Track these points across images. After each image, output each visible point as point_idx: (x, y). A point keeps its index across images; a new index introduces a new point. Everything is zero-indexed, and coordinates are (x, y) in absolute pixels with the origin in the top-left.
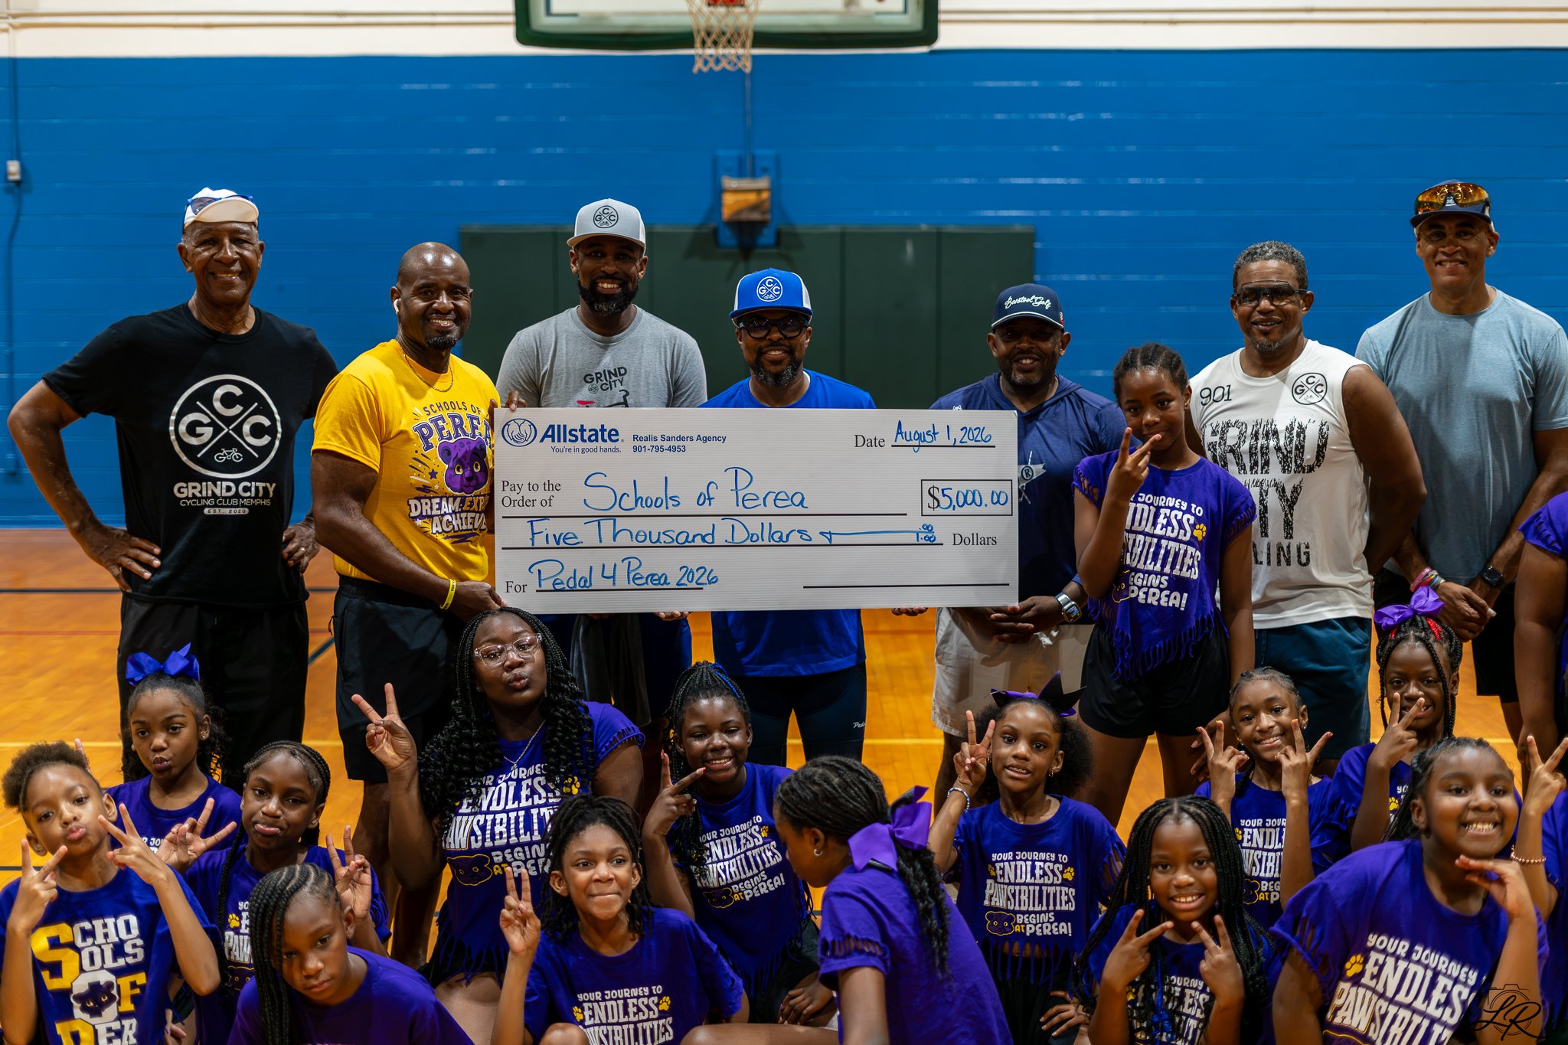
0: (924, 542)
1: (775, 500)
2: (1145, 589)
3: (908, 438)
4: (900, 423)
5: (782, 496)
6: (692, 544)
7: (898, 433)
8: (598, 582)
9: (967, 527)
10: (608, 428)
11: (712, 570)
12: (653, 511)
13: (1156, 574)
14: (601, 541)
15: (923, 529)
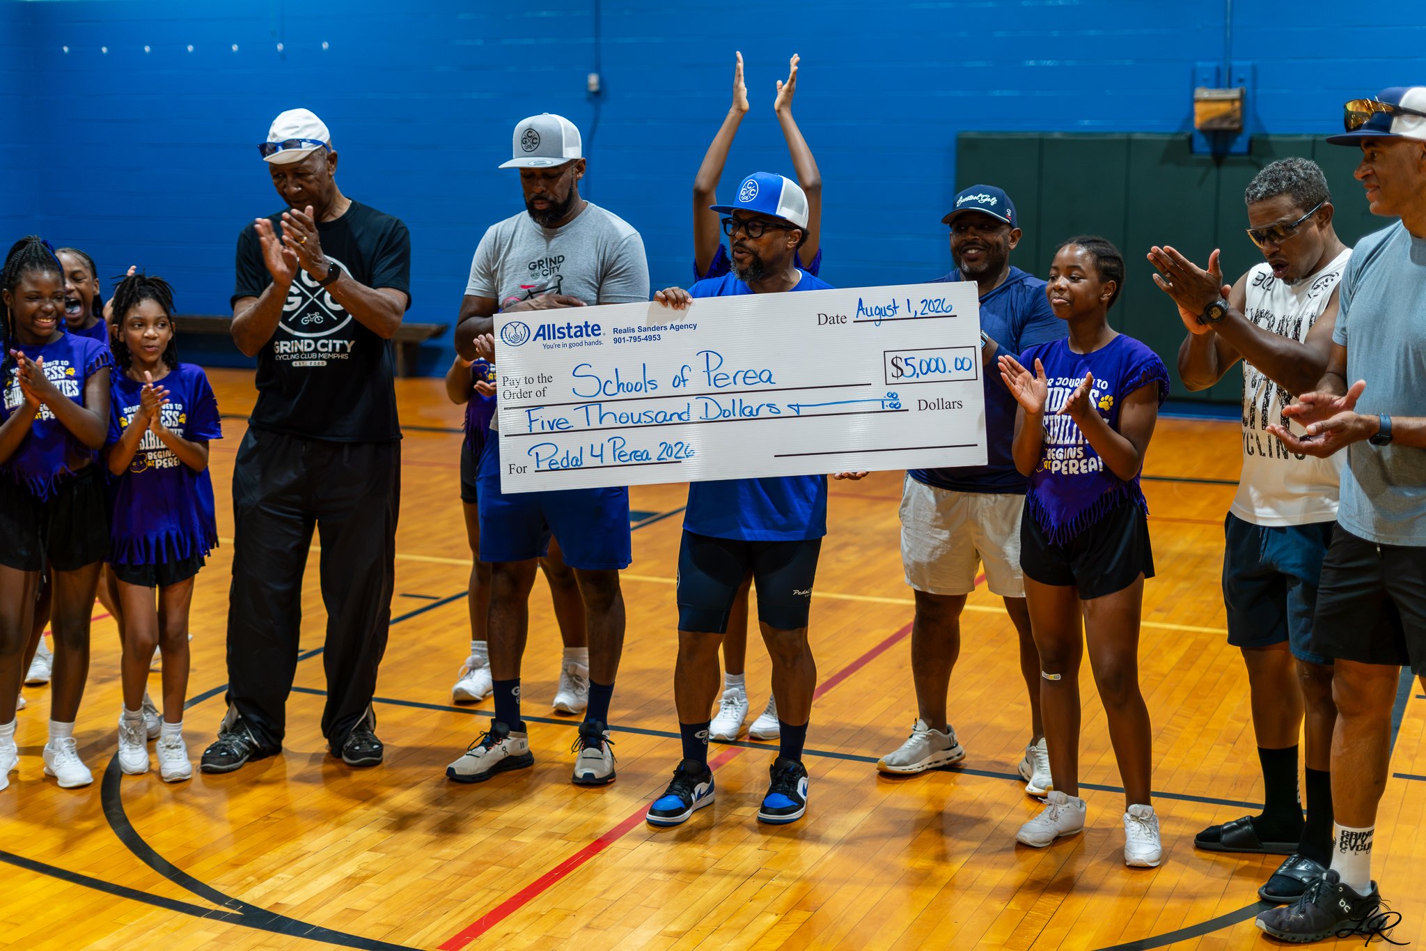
0: (889, 408)
1: (744, 378)
2: (1066, 462)
3: (869, 314)
4: (860, 299)
5: (751, 374)
6: (670, 422)
7: (859, 310)
8: (588, 461)
9: (931, 393)
10: (591, 323)
11: (689, 445)
12: (634, 394)
13: (1073, 446)
14: (589, 425)
15: (887, 398)
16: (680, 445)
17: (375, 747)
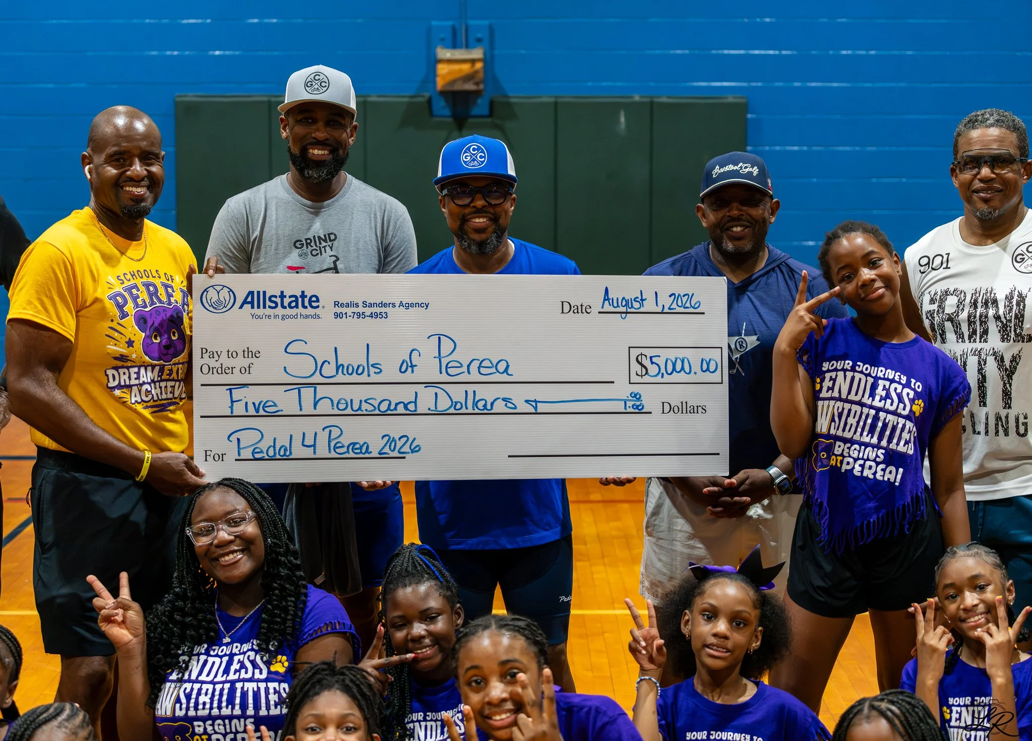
0: (632, 410)
1: (479, 368)
2: (861, 462)
3: (615, 305)
4: (607, 290)
5: (485, 364)
6: (394, 412)
7: (605, 300)
8: (298, 451)
9: (675, 395)
10: (308, 294)
11: (414, 439)
12: (354, 378)
13: (873, 446)
14: (301, 410)
15: (630, 398)
16: (405, 439)
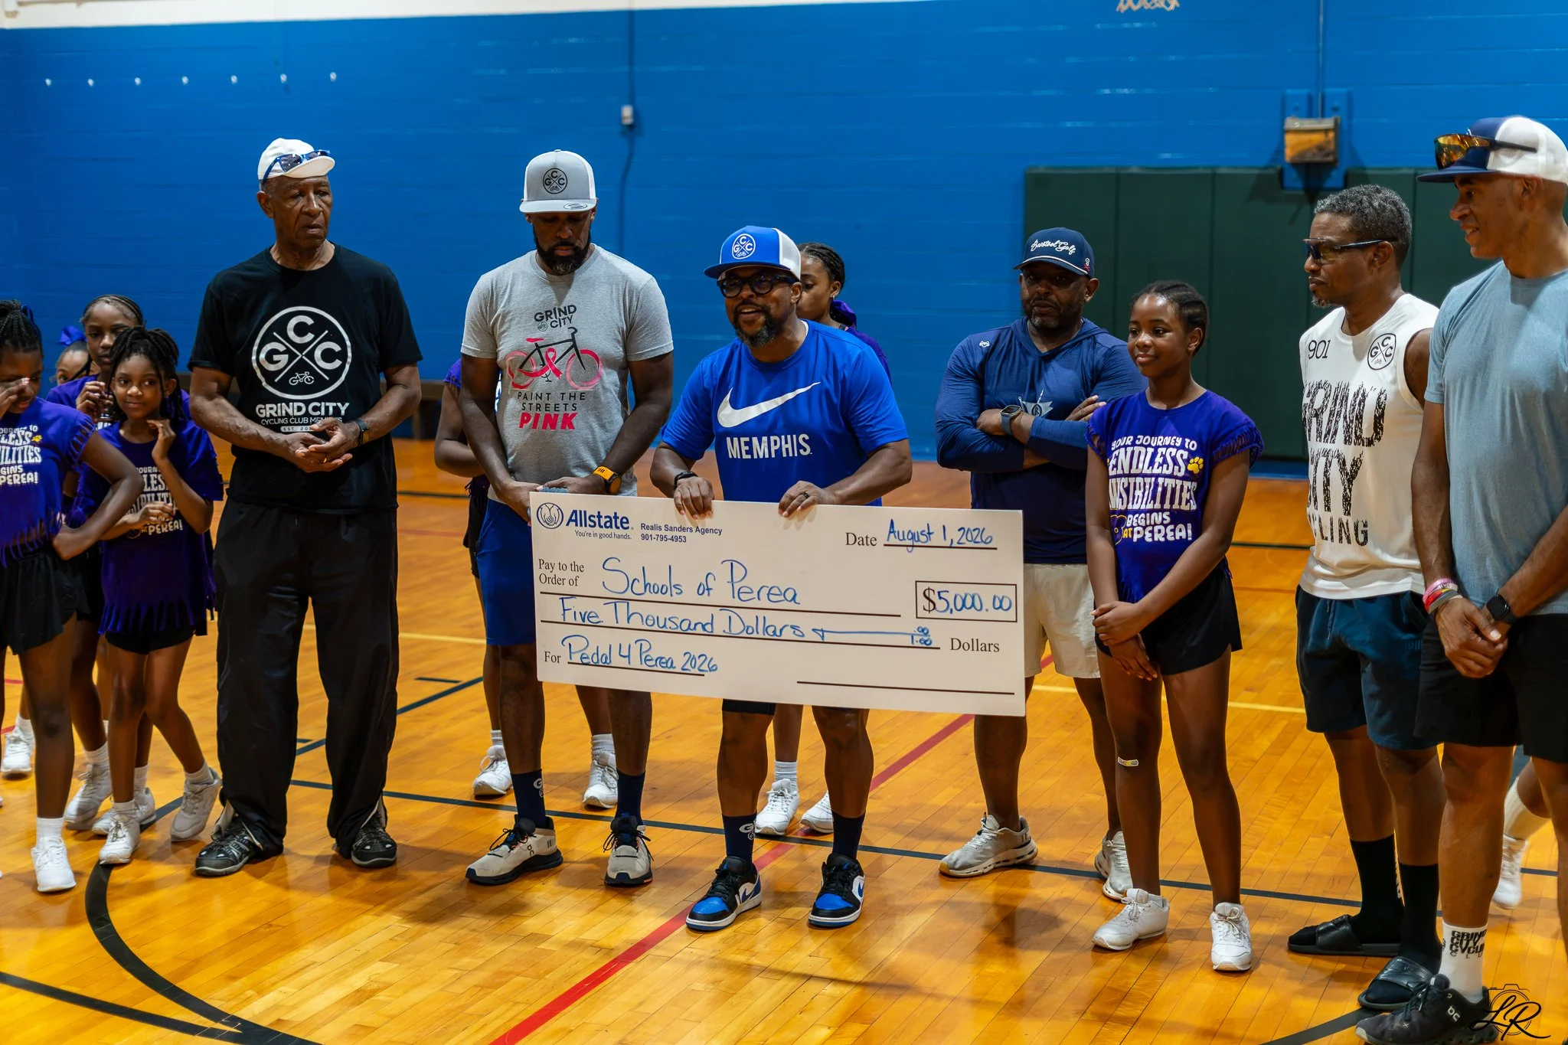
0: (919, 645)
1: (768, 594)
2: (1150, 528)
3: (901, 538)
4: (892, 522)
5: (774, 591)
6: (694, 631)
7: (890, 532)
8: (617, 660)
9: (966, 632)
11: (712, 658)
12: (659, 597)
13: (1157, 511)
14: (617, 622)
15: (917, 632)
17: (388, 846)
